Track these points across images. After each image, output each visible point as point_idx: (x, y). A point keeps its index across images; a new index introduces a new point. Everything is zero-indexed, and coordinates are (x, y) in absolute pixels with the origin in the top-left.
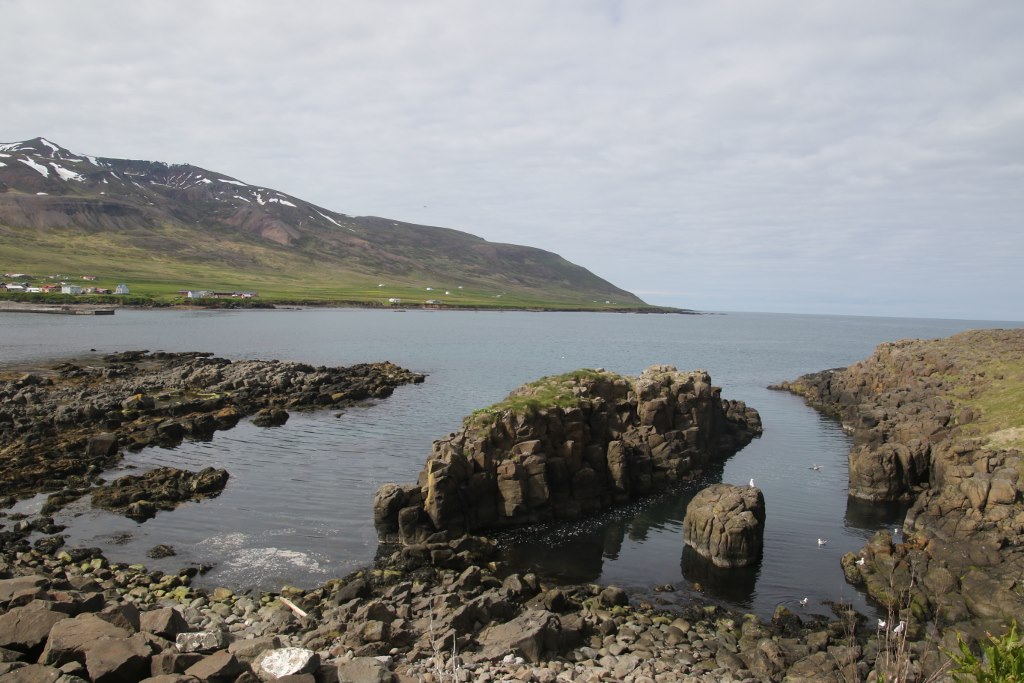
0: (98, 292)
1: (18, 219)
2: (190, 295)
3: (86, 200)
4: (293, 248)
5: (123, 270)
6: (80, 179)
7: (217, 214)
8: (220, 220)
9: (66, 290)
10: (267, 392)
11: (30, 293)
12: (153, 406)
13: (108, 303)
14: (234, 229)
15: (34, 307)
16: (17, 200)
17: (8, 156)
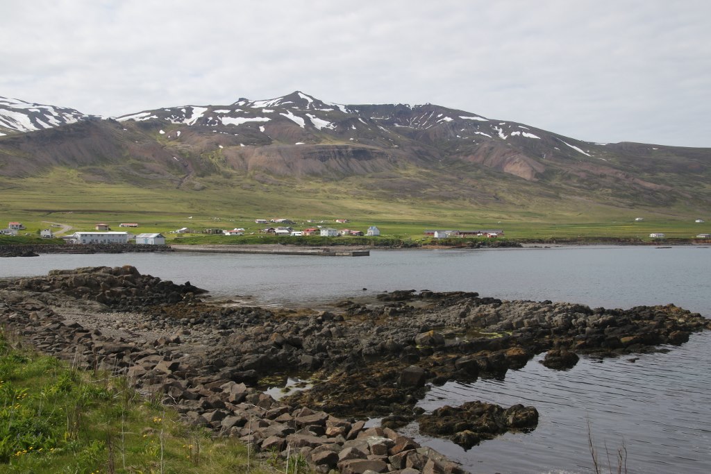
0: (352, 234)
1: (280, 169)
2: (436, 235)
3: (337, 147)
4: (538, 182)
5: (371, 213)
6: (332, 127)
7: (458, 152)
8: (461, 158)
9: (324, 233)
10: (549, 333)
11: (294, 236)
12: (444, 343)
13: (361, 245)
14: (476, 166)
15: (299, 250)
16: (279, 151)
17: (272, 111)
